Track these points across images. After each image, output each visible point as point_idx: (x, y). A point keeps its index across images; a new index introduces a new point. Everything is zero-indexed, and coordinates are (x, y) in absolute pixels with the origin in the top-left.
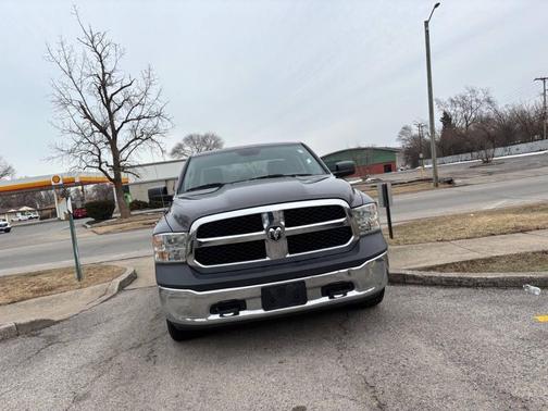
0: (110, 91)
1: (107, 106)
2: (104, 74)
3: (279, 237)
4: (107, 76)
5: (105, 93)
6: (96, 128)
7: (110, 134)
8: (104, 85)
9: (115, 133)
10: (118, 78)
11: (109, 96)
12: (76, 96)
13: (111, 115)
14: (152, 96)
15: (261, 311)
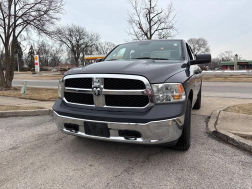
0: (152, 16)
1: (150, 23)
2: (150, 8)
3: (99, 94)
4: (152, 8)
5: (150, 16)
6: (143, 33)
7: (149, 36)
8: (149, 13)
9: (151, 35)
10: (157, 9)
11: (151, 18)
12: (136, 18)
13: (150, 27)
14: (170, 19)
15: (84, 134)
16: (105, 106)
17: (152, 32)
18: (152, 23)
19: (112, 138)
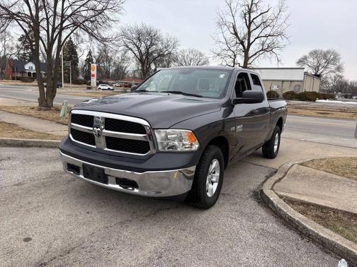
0: (253, 16)
1: (249, 27)
2: (252, 4)
3: (99, 135)
4: (254, 5)
5: (250, 17)
6: (238, 42)
7: (246, 45)
8: (250, 11)
9: (249, 44)
10: (263, 7)
11: (251, 19)
12: (229, 19)
13: (249, 33)
14: (280, 21)
15: (83, 177)
16: (106, 149)
17: (252, 40)
18: (253, 27)
19: (110, 185)
